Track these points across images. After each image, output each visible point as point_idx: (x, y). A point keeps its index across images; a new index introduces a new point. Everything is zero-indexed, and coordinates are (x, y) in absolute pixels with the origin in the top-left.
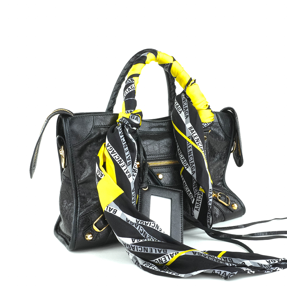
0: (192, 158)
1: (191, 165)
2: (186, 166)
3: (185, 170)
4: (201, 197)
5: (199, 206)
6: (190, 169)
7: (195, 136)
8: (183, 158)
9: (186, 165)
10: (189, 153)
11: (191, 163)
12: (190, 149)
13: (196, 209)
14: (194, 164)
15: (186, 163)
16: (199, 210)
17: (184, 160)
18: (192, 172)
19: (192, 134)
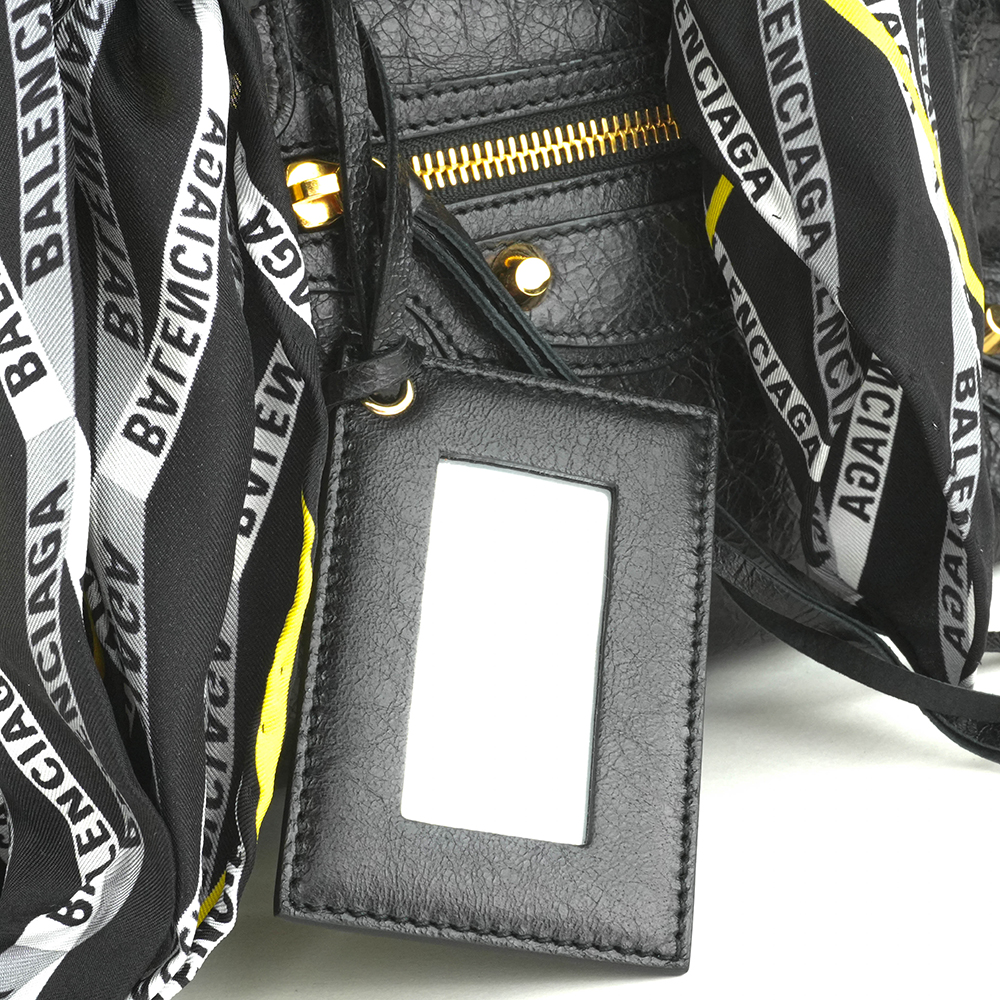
0: (804, 106)
1: (791, 167)
2: (748, 176)
3: (740, 210)
4: (886, 407)
5: (870, 479)
6: (788, 201)
8: (727, 101)
9: (749, 168)
10: (772, 56)
11: (792, 154)
12: (786, 20)
13: (845, 502)
14: (815, 159)
15: (747, 146)
16: (872, 510)
17: (735, 119)
18: (806, 231)
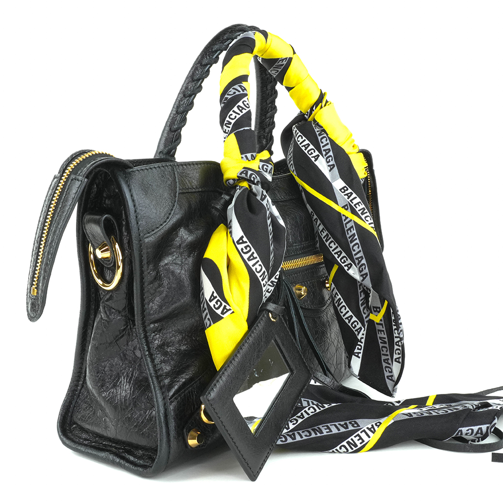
0: (358, 247)
1: (357, 262)
2: (345, 266)
3: (342, 273)
6: (357, 269)
7: (358, 203)
8: (339, 249)
9: (346, 264)
10: (349, 238)
11: (357, 259)
12: (352, 229)
14: (363, 259)
15: (345, 259)
17: (341, 253)
18: (361, 276)
19: (349, 200)
